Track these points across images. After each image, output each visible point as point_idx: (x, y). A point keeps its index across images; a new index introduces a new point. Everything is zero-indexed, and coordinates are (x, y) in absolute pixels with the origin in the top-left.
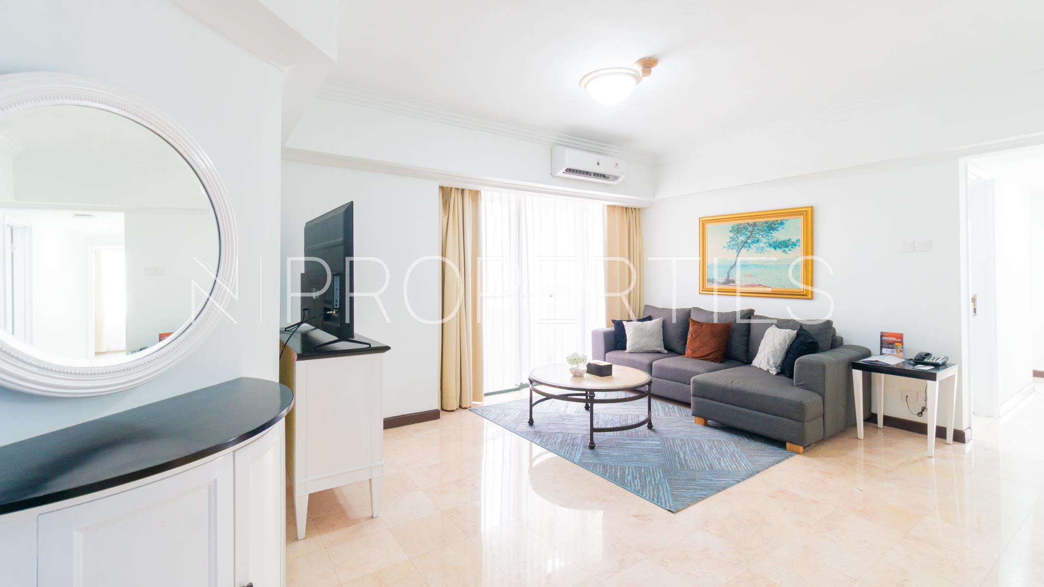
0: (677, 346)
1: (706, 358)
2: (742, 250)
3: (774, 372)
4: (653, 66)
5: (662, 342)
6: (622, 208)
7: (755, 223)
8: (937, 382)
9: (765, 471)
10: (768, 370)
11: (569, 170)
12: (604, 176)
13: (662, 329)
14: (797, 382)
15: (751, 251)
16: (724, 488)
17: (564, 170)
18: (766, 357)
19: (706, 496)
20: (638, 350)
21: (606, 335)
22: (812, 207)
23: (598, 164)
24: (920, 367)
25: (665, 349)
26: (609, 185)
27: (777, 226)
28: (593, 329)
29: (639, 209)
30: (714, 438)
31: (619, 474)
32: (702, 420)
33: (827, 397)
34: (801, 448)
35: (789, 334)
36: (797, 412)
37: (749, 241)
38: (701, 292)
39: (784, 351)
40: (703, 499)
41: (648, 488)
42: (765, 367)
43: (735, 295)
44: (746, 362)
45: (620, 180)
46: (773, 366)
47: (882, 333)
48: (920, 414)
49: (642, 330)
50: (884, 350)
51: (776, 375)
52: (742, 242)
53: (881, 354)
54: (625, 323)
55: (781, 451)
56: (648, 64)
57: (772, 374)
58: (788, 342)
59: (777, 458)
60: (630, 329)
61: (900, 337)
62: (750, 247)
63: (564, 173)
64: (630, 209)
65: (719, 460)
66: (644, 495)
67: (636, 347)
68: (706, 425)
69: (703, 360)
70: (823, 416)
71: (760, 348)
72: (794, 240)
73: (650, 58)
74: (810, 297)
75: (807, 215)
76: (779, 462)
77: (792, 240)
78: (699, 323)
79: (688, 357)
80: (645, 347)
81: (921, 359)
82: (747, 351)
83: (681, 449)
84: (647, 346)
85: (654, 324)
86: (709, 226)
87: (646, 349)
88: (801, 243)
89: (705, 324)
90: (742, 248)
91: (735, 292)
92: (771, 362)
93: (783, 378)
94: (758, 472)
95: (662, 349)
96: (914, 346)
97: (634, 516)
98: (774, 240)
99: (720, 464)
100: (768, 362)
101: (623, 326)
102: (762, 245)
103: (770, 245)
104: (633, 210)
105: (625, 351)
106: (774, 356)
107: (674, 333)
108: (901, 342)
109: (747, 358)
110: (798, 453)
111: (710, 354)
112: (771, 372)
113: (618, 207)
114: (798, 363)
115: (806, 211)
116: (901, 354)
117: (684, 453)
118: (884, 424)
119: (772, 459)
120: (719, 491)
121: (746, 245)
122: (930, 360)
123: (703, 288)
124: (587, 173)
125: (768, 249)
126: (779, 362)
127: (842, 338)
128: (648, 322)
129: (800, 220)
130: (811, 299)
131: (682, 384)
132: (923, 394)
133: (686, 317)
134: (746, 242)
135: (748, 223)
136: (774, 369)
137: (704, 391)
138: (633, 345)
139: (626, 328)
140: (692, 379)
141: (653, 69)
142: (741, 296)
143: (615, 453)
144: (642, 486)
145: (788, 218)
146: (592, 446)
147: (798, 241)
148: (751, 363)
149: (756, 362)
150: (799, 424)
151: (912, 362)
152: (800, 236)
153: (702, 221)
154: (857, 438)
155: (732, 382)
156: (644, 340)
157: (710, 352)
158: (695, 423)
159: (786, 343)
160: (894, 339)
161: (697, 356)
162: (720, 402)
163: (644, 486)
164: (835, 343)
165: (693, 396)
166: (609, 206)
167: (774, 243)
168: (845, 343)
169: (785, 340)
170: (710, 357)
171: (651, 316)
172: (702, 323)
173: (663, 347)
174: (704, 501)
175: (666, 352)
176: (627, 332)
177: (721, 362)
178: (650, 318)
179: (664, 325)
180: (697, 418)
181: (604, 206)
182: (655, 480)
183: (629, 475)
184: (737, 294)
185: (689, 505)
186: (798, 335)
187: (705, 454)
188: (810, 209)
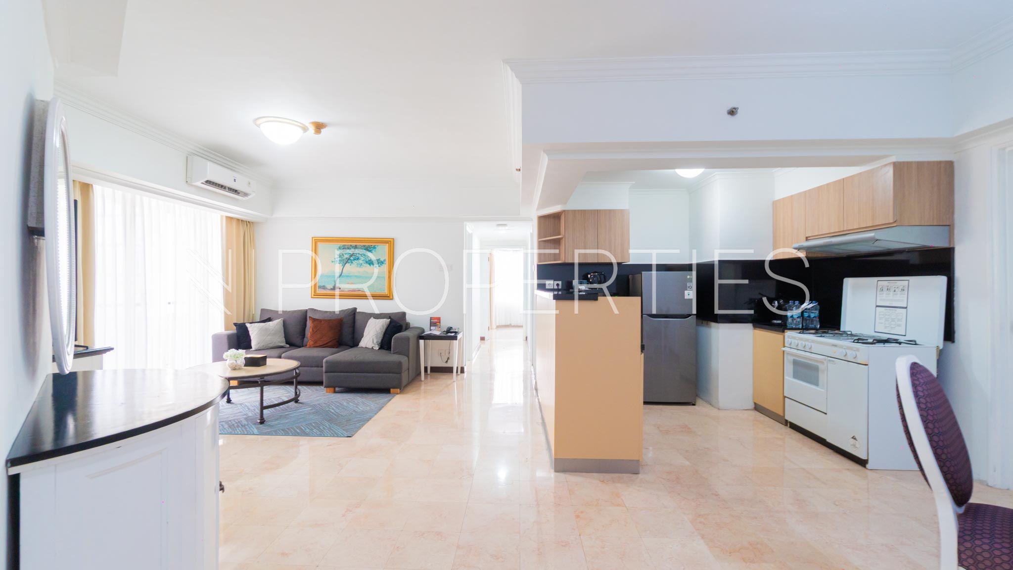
0: (297, 340)
1: (327, 345)
2: (346, 265)
3: (377, 348)
4: (322, 129)
5: (284, 339)
6: (238, 220)
7: (356, 245)
8: (458, 341)
9: (387, 405)
10: (372, 347)
11: (208, 182)
12: (236, 191)
13: (283, 328)
14: (393, 351)
15: (353, 265)
16: (371, 419)
17: (203, 181)
18: (371, 339)
19: (363, 425)
20: (264, 347)
21: (230, 337)
22: (393, 239)
23: (235, 180)
24: (449, 334)
25: (287, 343)
26: (237, 200)
27: (371, 249)
28: (213, 333)
29: (252, 223)
30: (347, 398)
31: (298, 431)
32: (332, 389)
33: (410, 357)
34: (398, 390)
35: (385, 322)
36: (396, 369)
37: (352, 258)
38: (313, 296)
39: (383, 334)
40: (363, 426)
41: (326, 432)
42: (370, 345)
43: (334, 298)
44: (351, 345)
45: (249, 197)
46: (376, 344)
47: (431, 318)
48: (447, 362)
49: (266, 329)
50: (432, 328)
51: (379, 349)
52: (347, 259)
53: (430, 330)
54: (248, 325)
55: (388, 395)
56: (319, 127)
57: (375, 350)
58: (385, 327)
59: (389, 398)
60: (254, 331)
61: (439, 319)
62: (352, 263)
63: (202, 183)
64: (245, 222)
65: (357, 407)
66: (326, 435)
67: (262, 344)
68: (335, 392)
69: (324, 347)
70: (408, 369)
71: (365, 334)
72: (382, 260)
73: (322, 124)
74: (391, 298)
75: (390, 243)
76: (390, 400)
77: (381, 260)
78: (318, 320)
79: (310, 347)
80: (270, 344)
81: (449, 330)
82: (353, 338)
83: (330, 408)
84: (272, 343)
85: (275, 324)
86: (320, 245)
87: (271, 345)
88: (387, 262)
89: (324, 320)
90: (346, 263)
91: (335, 296)
92: (375, 342)
93: (383, 351)
94: (383, 407)
95: (283, 344)
96: (445, 324)
97: (328, 446)
98: (369, 259)
99: (359, 409)
100: (373, 342)
101: (246, 328)
102: (361, 262)
103: (367, 262)
104: (248, 223)
105: (251, 350)
106: (377, 337)
107: (294, 329)
108: (440, 322)
109: (354, 342)
110: (398, 394)
111: (329, 342)
112: (375, 348)
113: (235, 219)
114: (394, 339)
115: (390, 241)
116: (439, 329)
117: (333, 409)
118: (431, 372)
119: (386, 399)
120: (368, 421)
121: (349, 261)
122: (453, 330)
123: (315, 293)
124: (222, 187)
125: (365, 265)
126: (380, 340)
127: (409, 323)
128: (270, 323)
129: (386, 247)
130: (392, 299)
131: (309, 368)
132: (447, 351)
133: (303, 317)
134: (349, 259)
135: (351, 245)
136: (377, 346)
137: (334, 368)
138: (259, 344)
139: (249, 329)
140: (324, 360)
141: (322, 130)
142: (340, 298)
143: (284, 421)
144: (320, 432)
145: (379, 244)
146: (262, 421)
147: (385, 260)
148: (358, 345)
149: (363, 344)
150: (398, 375)
151: (445, 333)
152: (386, 258)
153: (315, 240)
154: (422, 381)
155: (355, 357)
156: (269, 338)
157: (329, 341)
158: (327, 392)
159: (383, 328)
160: (436, 321)
161: (318, 345)
162: (347, 372)
163: (321, 431)
164: (407, 327)
165: (326, 372)
166: (227, 218)
167: (369, 261)
168: (411, 326)
169: (383, 326)
170: (329, 344)
171: (270, 318)
172: (320, 320)
173: (285, 343)
174: (364, 427)
175: (288, 346)
176: (250, 333)
177: (337, 348)
178: (269, 320)
179: (285, 325)
180: (328, 389)
181: (222, 216)
182: (326, 427)
183: (306, 429)
184: (336, 297)
185: (357, 431)
186: (391, 322)
187: (346, 407)
188: (392, 240)
